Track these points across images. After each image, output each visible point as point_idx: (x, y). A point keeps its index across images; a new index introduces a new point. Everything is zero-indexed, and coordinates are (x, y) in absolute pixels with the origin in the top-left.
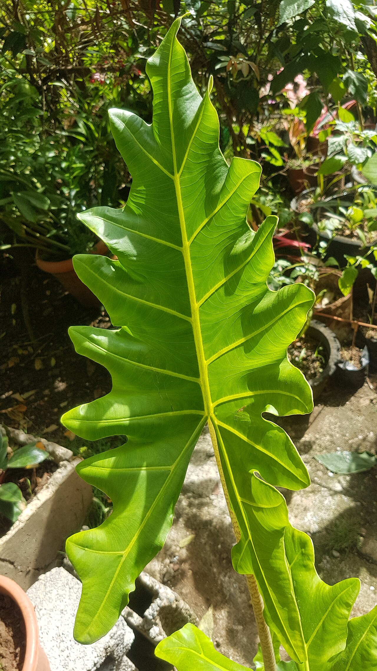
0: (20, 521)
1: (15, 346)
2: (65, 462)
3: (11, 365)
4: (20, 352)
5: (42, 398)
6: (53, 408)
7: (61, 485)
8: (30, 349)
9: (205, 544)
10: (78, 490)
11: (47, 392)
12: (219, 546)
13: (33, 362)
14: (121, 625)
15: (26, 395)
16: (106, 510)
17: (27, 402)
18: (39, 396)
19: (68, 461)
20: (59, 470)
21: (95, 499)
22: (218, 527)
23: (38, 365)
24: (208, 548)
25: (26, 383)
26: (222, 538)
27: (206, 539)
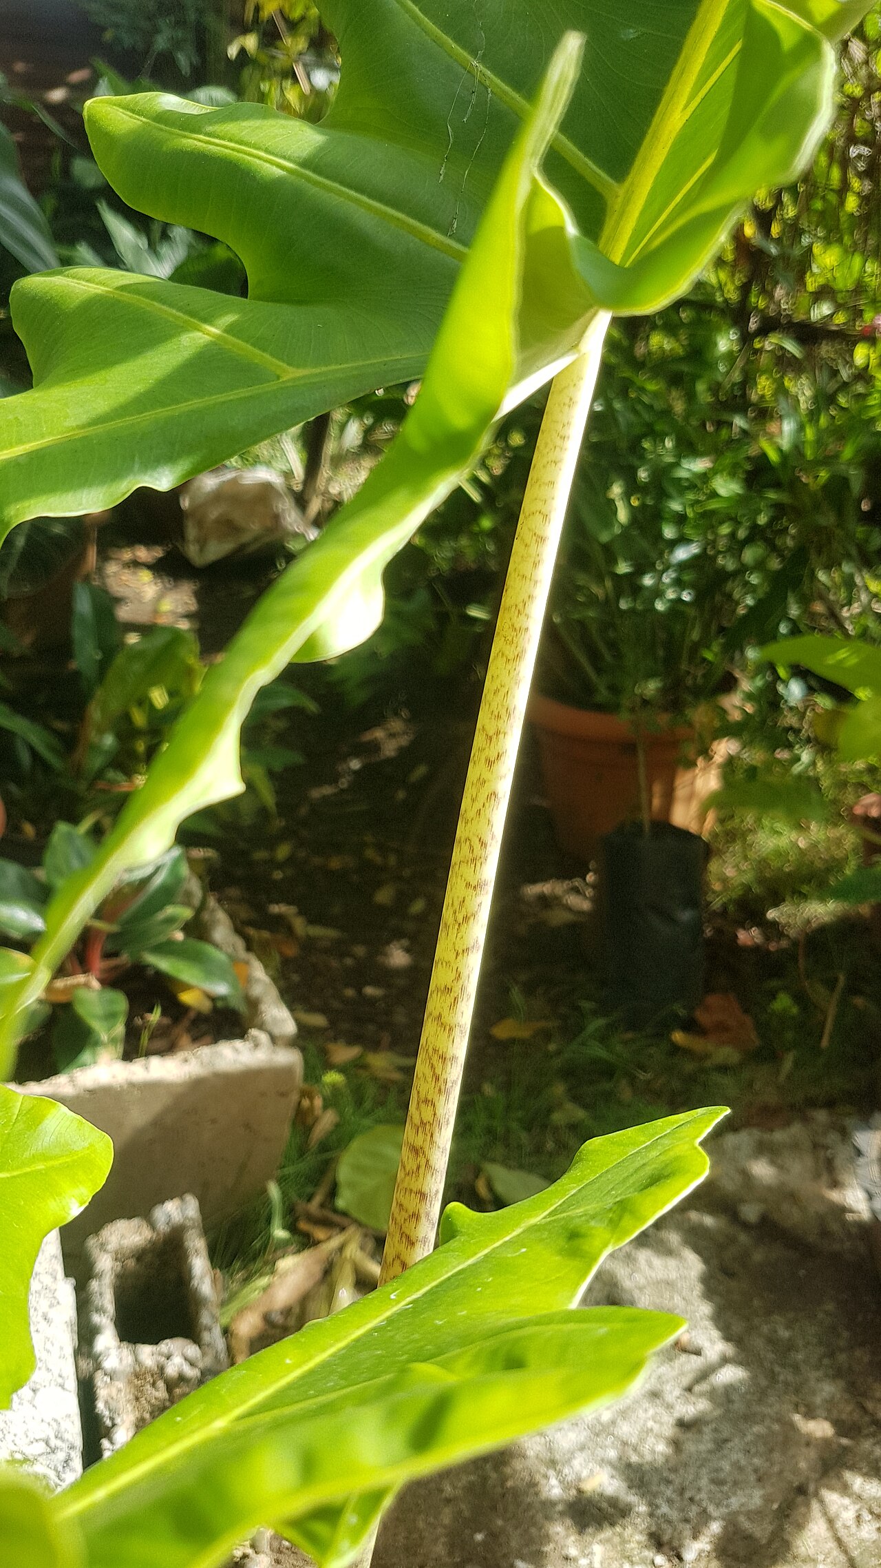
0: (72, 1080)
1: (369, 838)
2: (263, 1037)
3: (335, 863)
4: (370, 853)
5: (342, 955)
6: (347, 985)
7: (217, 1075)
8: (392, 860)
9: (448, 1501)
10: (247, 1126)
11: (360, 951)
12: (479, 1537)
13: (379, 885)
14: (61, 1456)
15: (317, 931)
16: (280, 1233)
17: (308, 945)
18: (339, 950)
19: (274, 1039)
20: (238, 1043)
21: (274, 1191)
22: (509, 1484)
23: (384, 896)
24: (446, 1517)
25: (336, 910)
26: (500, 1522)
27: (459, 1492)
